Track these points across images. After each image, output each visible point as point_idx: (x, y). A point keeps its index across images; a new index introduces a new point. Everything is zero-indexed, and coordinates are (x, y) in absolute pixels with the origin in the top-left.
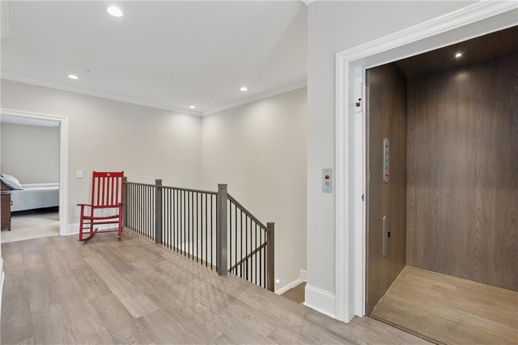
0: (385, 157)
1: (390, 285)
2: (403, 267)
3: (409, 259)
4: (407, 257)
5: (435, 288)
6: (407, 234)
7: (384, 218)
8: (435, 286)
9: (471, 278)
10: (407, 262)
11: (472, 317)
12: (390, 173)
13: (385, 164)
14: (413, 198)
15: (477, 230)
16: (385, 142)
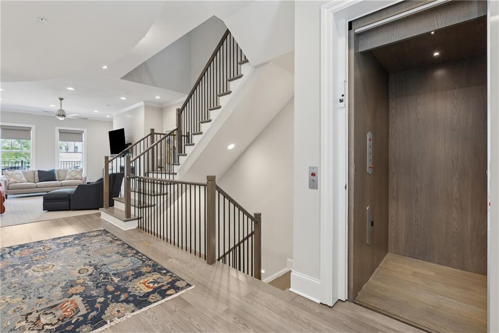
0: (369, 150)
1: (373, 273)
2: (386, 254)
3: (391, 246)
4: (389, 245)
5: (415, 274)
6: (390, 223)
7: (368, 208)
8: (415, 272)
9: (449, 264)
10: (389, 250)
11: (450, 302)
12: (372, 165)
13: (369, 157)
14: (395, 188)
15: (454, 218)
16: (369, 136)
